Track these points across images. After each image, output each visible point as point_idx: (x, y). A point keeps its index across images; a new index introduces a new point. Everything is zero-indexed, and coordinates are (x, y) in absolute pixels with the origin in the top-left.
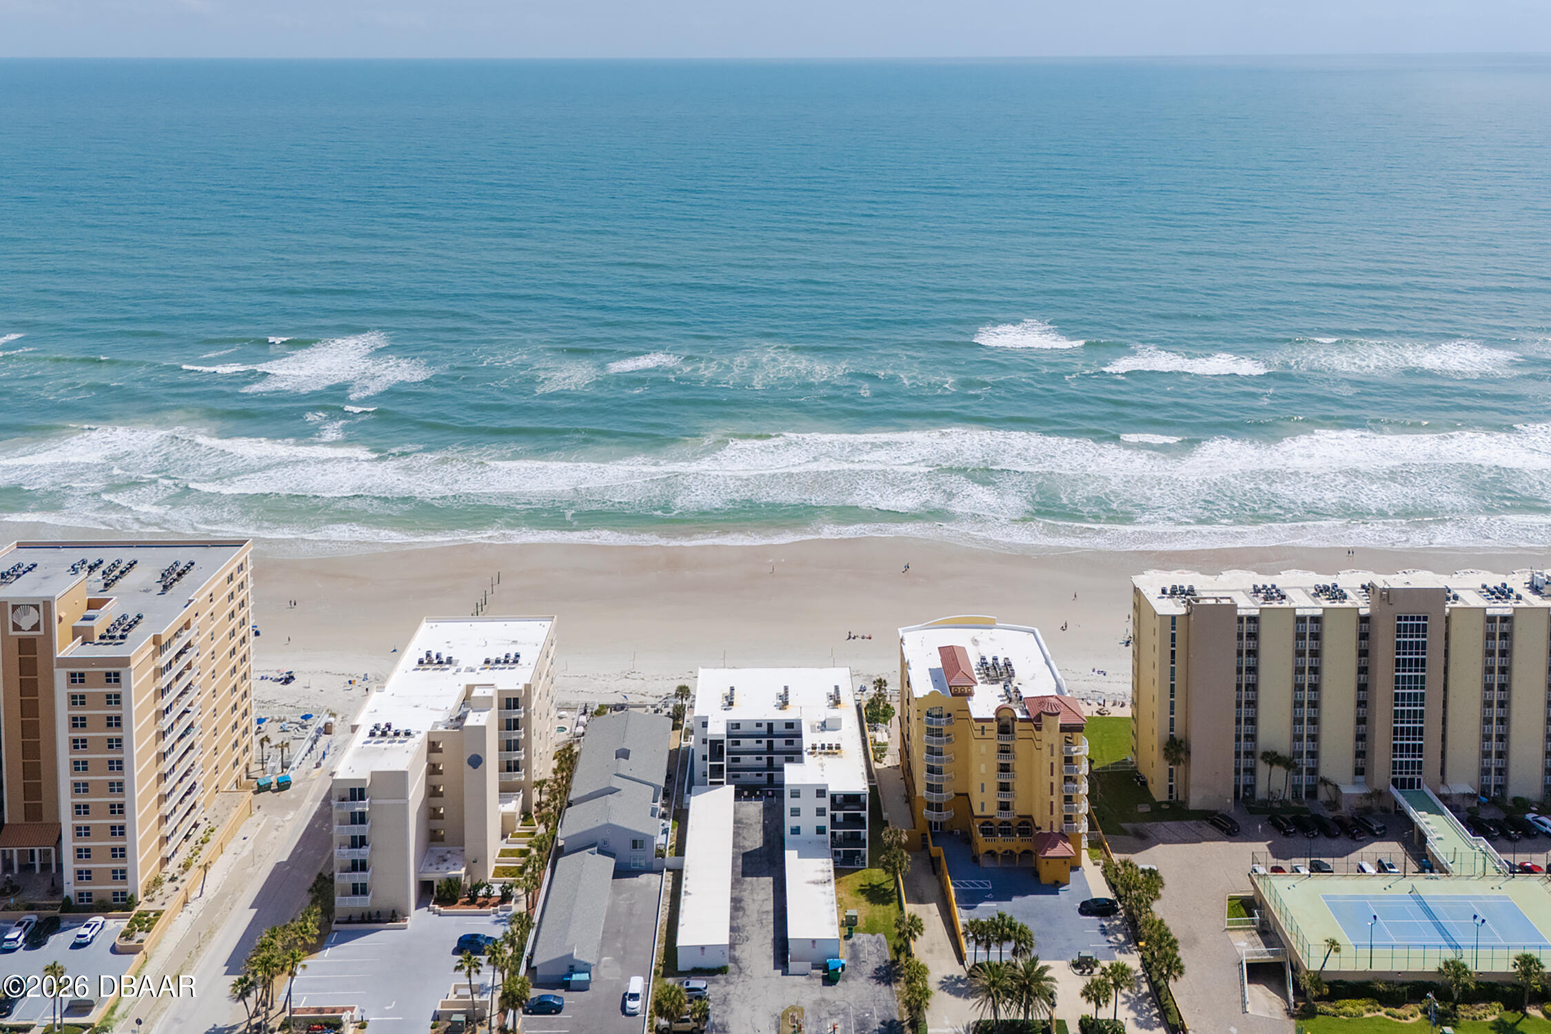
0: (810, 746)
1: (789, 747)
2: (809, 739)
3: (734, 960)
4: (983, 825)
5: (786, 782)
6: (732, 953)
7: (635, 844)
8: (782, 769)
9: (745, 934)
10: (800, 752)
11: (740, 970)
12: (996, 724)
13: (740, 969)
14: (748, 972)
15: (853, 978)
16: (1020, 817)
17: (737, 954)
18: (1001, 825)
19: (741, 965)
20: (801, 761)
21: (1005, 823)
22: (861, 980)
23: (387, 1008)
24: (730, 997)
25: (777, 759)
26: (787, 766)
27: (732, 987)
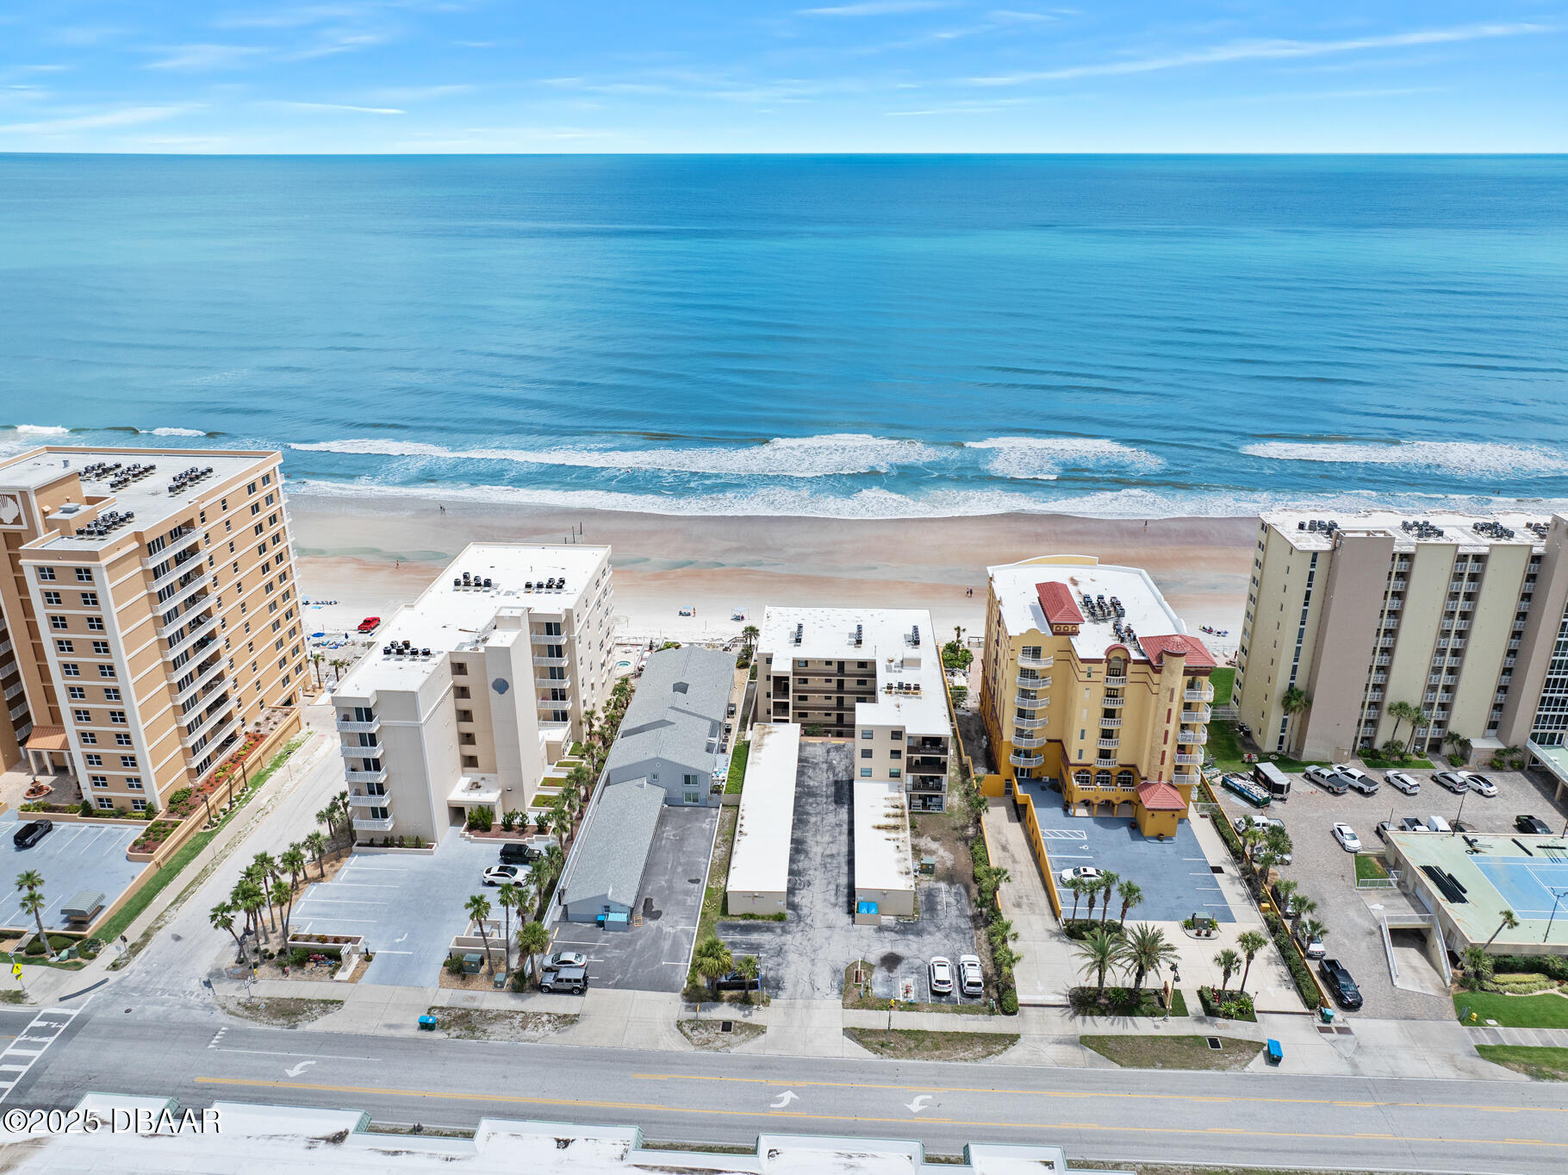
0: (886, 685)
1: (862, 688)
2: (883, 679)
3: (792, 906)
4: (1079, 773)
5: (858, 722)
6: (791, 899)
7: (687, 779)
8: (853, 709)
9: (807, 878)
10: (873, 693)
11: (800, 918)
12: (1105, 665)
13: (799, 916)
14: (808, 921)
15: (929, 933)
16: (1122, 766)
17: (797, 900)
18: (1099, 773)
19: (800, 912)
20: (874, 701)
21: (1104, 771)
22: (939, 935)
23: (398, 940)
24: (786, 947)
25: (848, 699)
26: (859, 706)
27: (789, 937)
